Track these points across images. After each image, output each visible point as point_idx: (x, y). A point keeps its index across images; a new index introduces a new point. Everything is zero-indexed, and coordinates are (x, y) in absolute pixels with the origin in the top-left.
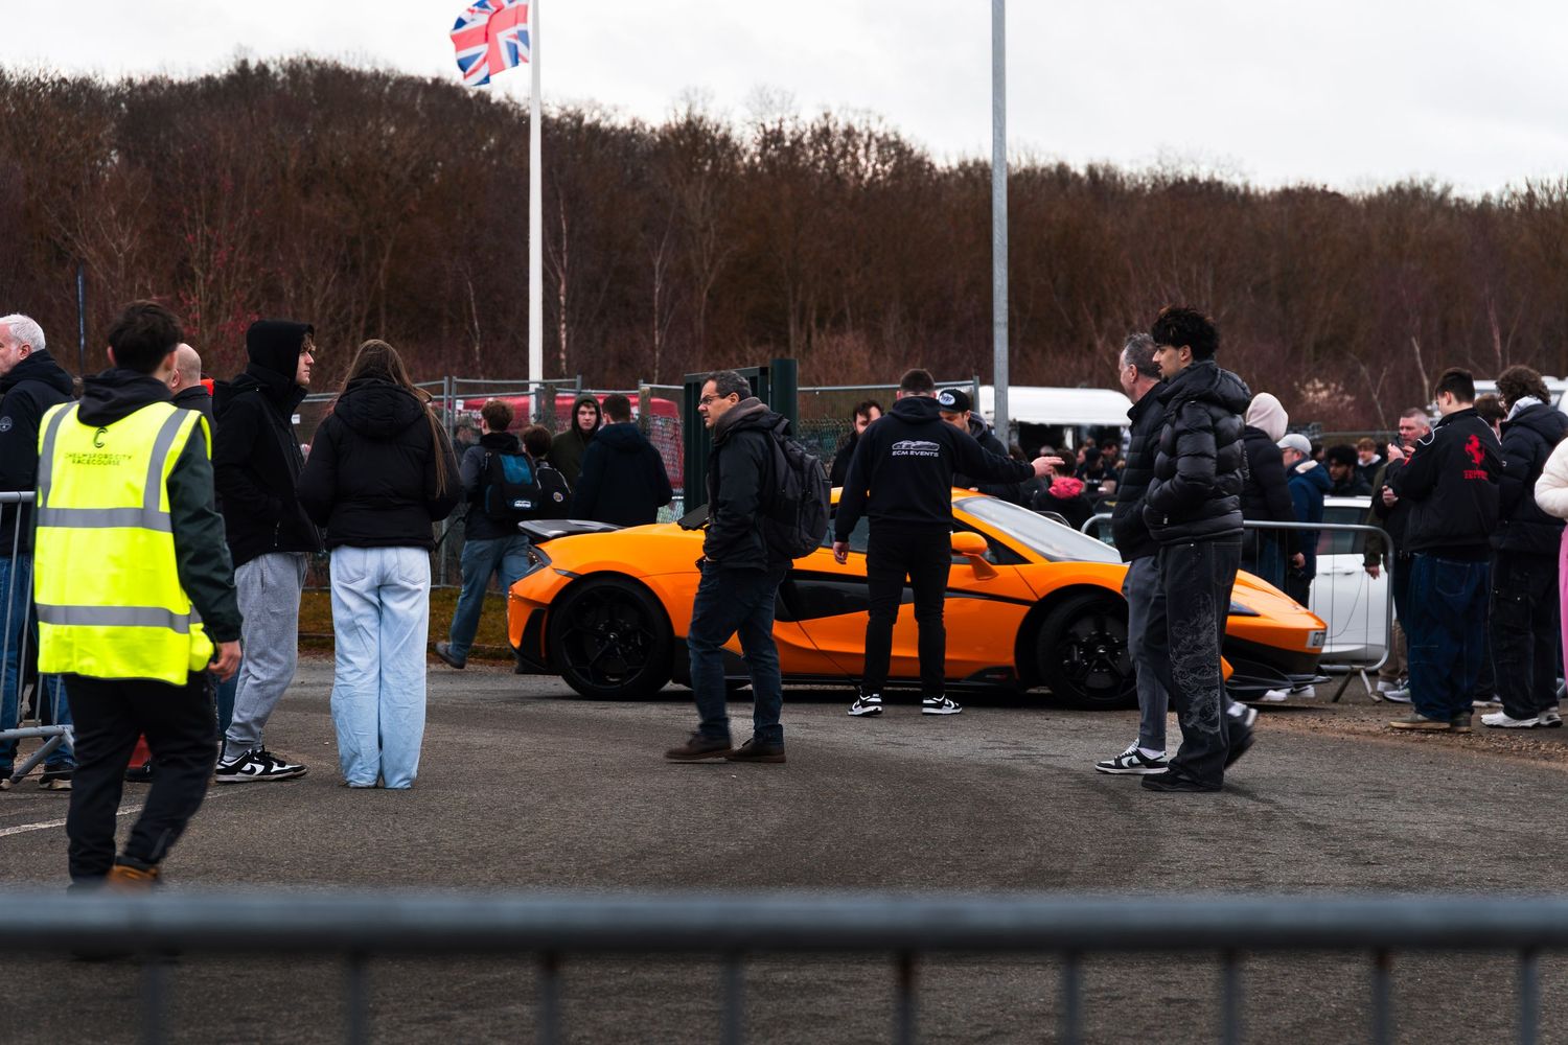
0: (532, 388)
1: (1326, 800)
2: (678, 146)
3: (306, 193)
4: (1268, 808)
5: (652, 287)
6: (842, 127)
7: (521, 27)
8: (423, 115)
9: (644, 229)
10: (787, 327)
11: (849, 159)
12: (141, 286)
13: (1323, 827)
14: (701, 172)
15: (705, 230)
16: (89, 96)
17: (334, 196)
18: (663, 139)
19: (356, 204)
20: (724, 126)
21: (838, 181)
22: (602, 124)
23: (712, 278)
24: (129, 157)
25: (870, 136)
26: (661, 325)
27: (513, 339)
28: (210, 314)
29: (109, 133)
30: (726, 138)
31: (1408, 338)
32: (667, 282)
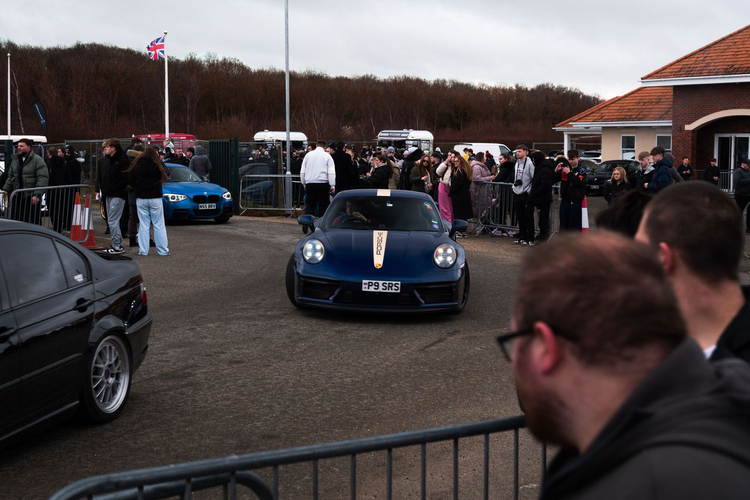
3: (96, 78)
5: (187, 106)
6: (228, 62)
8: (125, 59)
14: (194, 73)
15: (196, 88)
17: (103, 79)
19: (108, 81)
24: (50, 69)
26: (189, 116)
27: (151, 118)
28: (77, 113)
29: (44, 63)
30: (200, 65)
31: (370, 118)
32: (191, 104)
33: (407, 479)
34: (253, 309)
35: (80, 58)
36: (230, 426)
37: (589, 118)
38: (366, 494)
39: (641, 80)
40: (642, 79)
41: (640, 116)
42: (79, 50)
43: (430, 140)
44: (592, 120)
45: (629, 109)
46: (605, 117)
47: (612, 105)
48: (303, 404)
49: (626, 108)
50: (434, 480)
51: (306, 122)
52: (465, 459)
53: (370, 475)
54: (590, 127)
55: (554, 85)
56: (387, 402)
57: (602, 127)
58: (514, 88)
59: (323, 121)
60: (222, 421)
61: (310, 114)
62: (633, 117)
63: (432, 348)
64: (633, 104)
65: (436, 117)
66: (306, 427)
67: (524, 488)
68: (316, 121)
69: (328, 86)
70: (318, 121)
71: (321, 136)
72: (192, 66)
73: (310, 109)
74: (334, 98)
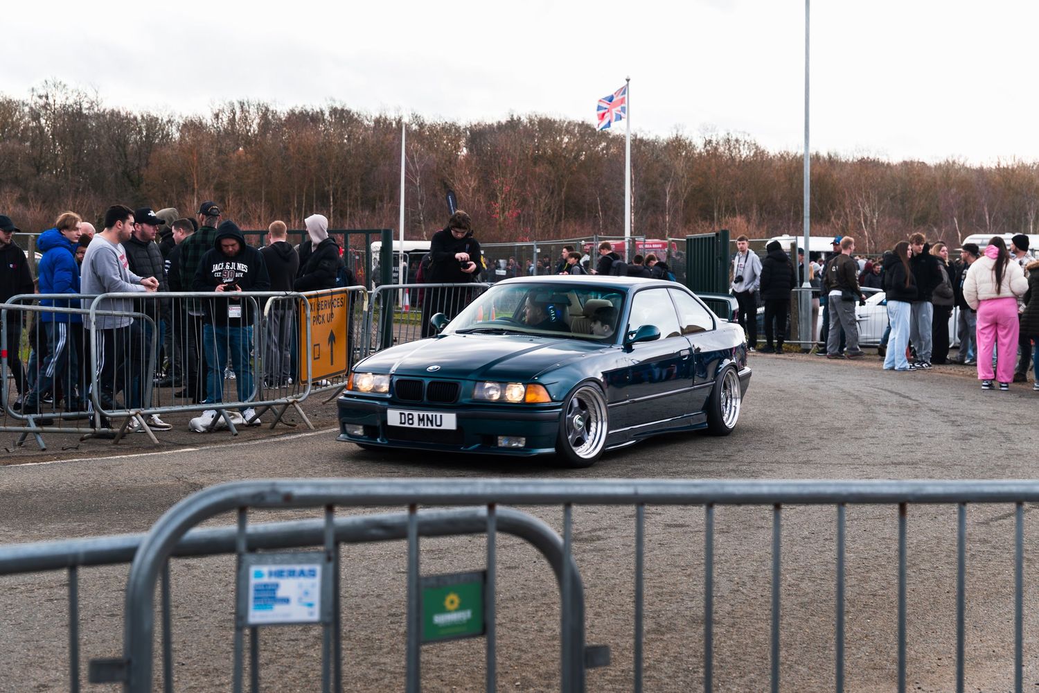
0: (627, 240)
1: (938, 400)
2: (673, 145)
3: (535, 164)
4: (916, 403)
5: (666, 199)
6: (734, 138)
7: (623, 105)
8: (578, 135)
9: (661, 176)
10: (713, 213)
11: (737, 150)
12: (478, 199)
13: (939, 411)
14: (681, 155)
15: (683, 177)
16: (455, 129)
17: (545, 165)
18: (668, 144)
19: (553, 168)
20: (690, 138)
21: (733, 159)
22: (644, 138)
23: (685, 195)
24: (471, 150)
25: (745, 141)
26: (669, 214)
27: (613, 219)
28: (503, 210)
29: (463, 142)
30: (690, 143)
31: (952, 217)
32: (671, 199)
33: (919, 688)
34: (720, 462)
35: (513, 134)
42: (512, 125)
51: (850, 224)
53: (858, 680)
59: (877, 222)
61: (857, 213)
63: (1000, 522)
68: (865, 222)
69: (888, 172)
70: (869, 223)
71: (873, 247)
72: (677, 146)
73: (856, 204)
74: (898, 191)
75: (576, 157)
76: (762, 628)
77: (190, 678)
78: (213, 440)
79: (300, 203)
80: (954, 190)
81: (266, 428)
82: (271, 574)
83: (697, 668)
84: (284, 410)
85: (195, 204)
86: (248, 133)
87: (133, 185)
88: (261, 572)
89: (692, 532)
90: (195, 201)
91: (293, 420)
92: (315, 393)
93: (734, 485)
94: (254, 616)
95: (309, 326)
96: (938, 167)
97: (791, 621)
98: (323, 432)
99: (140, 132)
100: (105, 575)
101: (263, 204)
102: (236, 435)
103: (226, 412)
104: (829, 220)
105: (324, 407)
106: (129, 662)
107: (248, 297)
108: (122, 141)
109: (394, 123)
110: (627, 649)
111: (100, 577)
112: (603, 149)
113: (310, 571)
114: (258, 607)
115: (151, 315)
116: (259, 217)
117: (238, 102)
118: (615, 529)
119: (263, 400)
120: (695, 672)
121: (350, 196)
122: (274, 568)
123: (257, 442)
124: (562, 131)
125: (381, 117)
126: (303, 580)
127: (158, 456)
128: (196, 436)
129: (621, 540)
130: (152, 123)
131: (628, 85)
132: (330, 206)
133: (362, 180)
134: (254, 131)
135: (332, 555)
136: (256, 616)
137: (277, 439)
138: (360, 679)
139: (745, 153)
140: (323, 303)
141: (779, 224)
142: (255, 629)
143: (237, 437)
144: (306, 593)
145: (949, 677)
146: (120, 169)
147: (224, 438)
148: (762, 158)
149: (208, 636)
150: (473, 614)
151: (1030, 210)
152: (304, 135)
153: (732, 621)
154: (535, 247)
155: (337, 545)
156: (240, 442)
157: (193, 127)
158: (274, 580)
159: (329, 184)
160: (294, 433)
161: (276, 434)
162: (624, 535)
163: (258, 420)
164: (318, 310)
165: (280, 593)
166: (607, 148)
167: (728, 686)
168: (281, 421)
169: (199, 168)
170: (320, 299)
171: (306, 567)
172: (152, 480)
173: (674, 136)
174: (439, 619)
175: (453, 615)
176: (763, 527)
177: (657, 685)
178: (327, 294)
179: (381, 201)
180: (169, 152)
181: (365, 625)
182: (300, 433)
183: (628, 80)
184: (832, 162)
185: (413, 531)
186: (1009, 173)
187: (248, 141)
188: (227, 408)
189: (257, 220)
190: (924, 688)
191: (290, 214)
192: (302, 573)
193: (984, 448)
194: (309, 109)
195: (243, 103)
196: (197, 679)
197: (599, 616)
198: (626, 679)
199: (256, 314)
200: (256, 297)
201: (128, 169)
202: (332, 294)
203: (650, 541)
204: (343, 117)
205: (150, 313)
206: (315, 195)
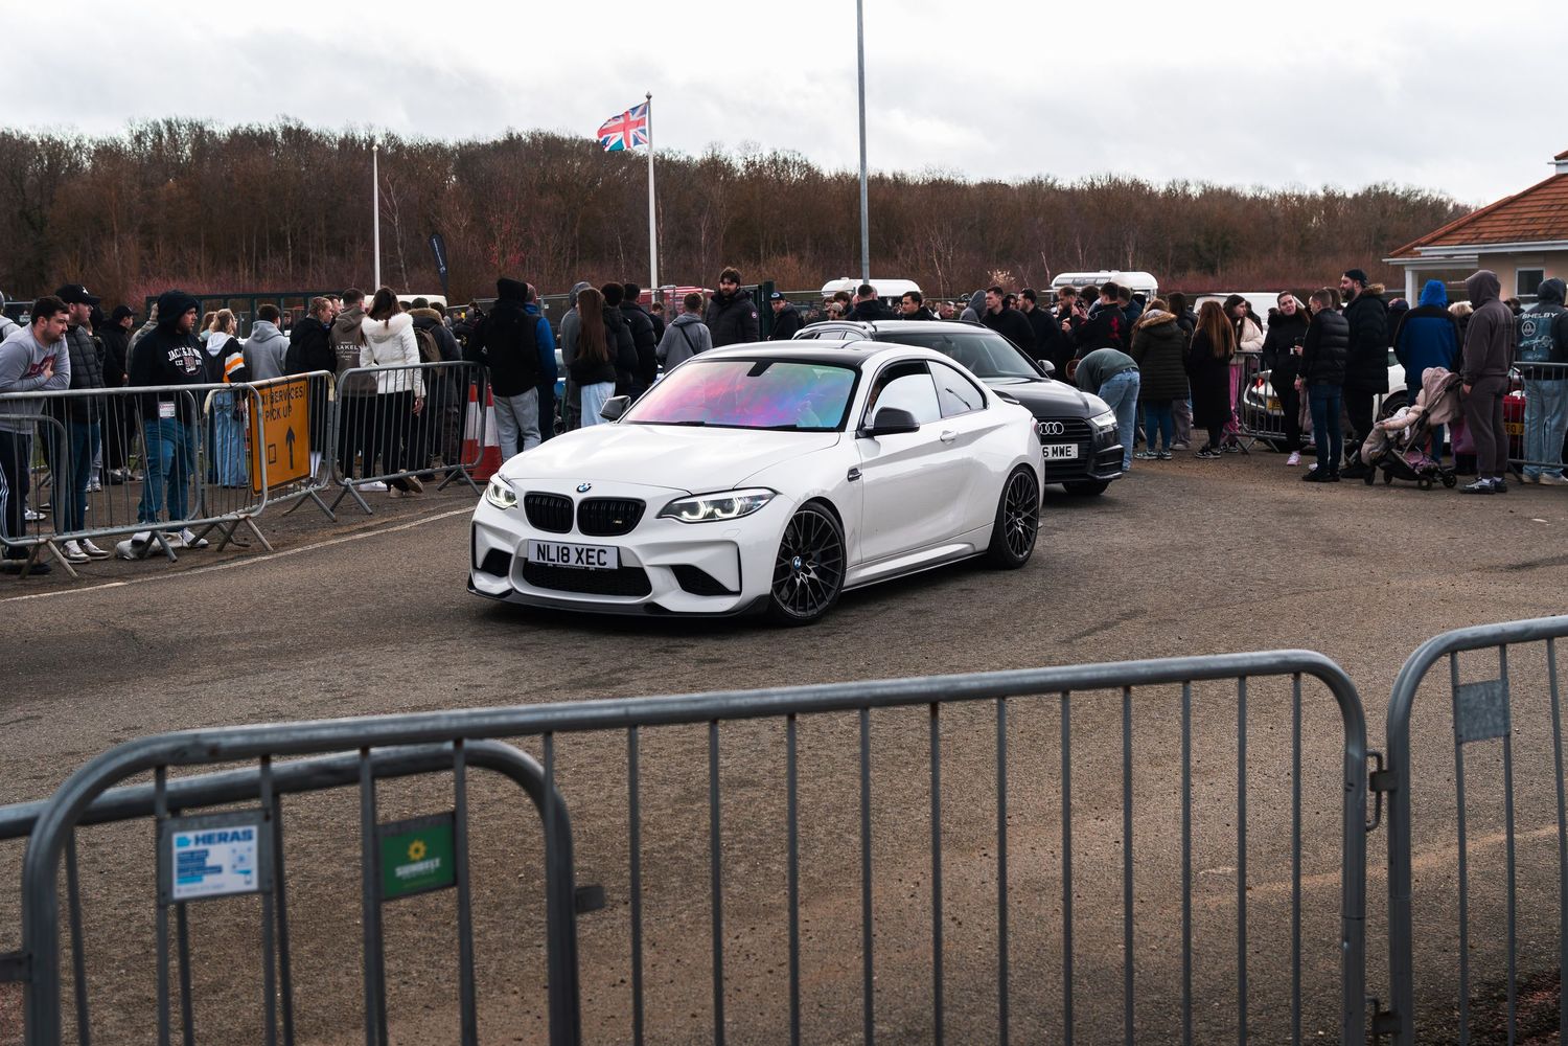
2: (708, 169)
3: (541, 194)
5: (701, 236)
6: (781, 158)
9: (694, 207)
11: (785, 173)
12: (471, 241)
14: (719, 180)
15: (722, 207)
16: (441, 150)
17: (554, 195)
18: (703, 166)
19: (564, 198)
20: (728, 159)
21: (781, 183)
23: (726, 228)
24: (460, 179)
25: (795, 162)
26: (705, 253)
27: (638, 261)
28: (503, 254)
29: (450, 168)
30: (729, 165)
31: (1040, 252)
32: (707, 235)
33: (985, 855)
35: (513, 156)
36: (673, 764)
37: (1454, 237)
38: (900, 880)
39: (1554, 161)
40: (1557, 158)
41: (1554, 232)
42: (511, 146)
43: (1151, 289)
44: (1457, 242)
45: (1532, 219)
46: (1484, 236)
47: (1498, 212)
48: (818, 730)
49: (1526, 216)
50: (1036, 858)
51: (920, 262)
52: (1103, 824)
53: (917, 848)
54: (1453, 256)
55: (1397, 186)
56: (977, 727)
57: (1479, 254)
58: (1321, 194)
59: (952, 260)
60: (661, 757)
61: (929, 248)
62: (1540, 232)
63: (1085, 639)
64: (1540, 209)
65: (1171, 251)
66: (813, 769)
67: (1208, 873)
68: (939, 260)
69: (965, 197)
70: (943, 260)
71: (948, 289)
72: (715, 168)
73: (928, 239)
74: (977, 220)
75: (593, 183)
76: (808, 789)
77: (123, 889)
78: (146, 569)
79: (249, 249)
80: (1041, 220)
81: (212, 551)
82: (197, 840)
83: (733, 844)
84: (234, 528)
85: (116, 251)
86: (179, 160)
87: (34, 228)
88: (185, 841)
89: (729, 669)
90: (116, 247)
91: (245, 539)
92: (273, 505)
93: (741, 697)
94: (179, 891)
95: (261, 423)
96: (1023, 189)
97: (843, 777)
98: (284, 554)
99: (41, 159)
100: (13, 758)
101: (202, 250)
102: (175, 561)
103: (161, 534)
104: (896, 257)
105: (285, 519)
106: (30, 957)
107: (184, 391)
108: (17, 174)
109: (364, 145)
110: (651, 824)
111: (7, 761)
112: (623, 174)
113: (244, 833)
114: (182, 880)
115: (61, 419)
116: (198, 267)
117: (164, 121)
118: (639, 668)
119: (207, 517)
120: (729, 849)
121: (313, 236)
122: (201, 833)
123: (201, 571)
124: (572, 152)
125: (347, 137)
126: (235, 844)
127: (78, 595)
128: (125, 563)
129: (646, 683)
130: (55, 149)
131: (648, 103)
132: (288, 251)
133: (327, 216)
134: (187, 159)
135: (271, 813)
136: (181, 890)
137: (227, 566)
138: (331, 880)
139: (795, 175)
140: (278, 394)
141: (838, 264)
142: (182, 905)
143: (176, 564)
144: (241, 859)
145: (1019, 839)
146: (17, 209)
147: (159, 566)
148: (815, 182)
149: (144, 833)
150: (441, 862)
151: (1128, 240)
152: (251, 162)
153: (773, 781)
154: (543, 302)
155: (276, 796)
156: (180, 571)
157: (108, 153)
158: (201, 847)
159: (285, 222)
160: (248, 557)
161: (225, 558)
162: (649, 675)
163: (203, 541)
164: (272, 402)
165: (210, 862)
166: (629, 171)
167: (768, 865)
168: (231, 541)
169: (119, 205)
170: (274, 389)
171: (240, 830)
172: (70, 627)
173: (710, 157)
174: (402, 871)
175: (419, 864)
176: (813, 659)
177: (685, 868)
178: (282, 383)
179: (352, 242)
180: (79, 186)
181: (337, 810)
182: (256, 556)
183: (649, 97)
184: (899, 185)
185: (366, 775)
186: (1104, 197)
187: (181, 170)
188: (162, 529)
189: (195, 269)
190: (990, 855)
191: (237, 262)
192: (235, 837)
193: (1070, 545)
194: (256, 128)
195: (171, 124)
196: (132, 891)
197: (618, 783)
198: (649, 863)
199: (194, 412)
200: (193, 391)
201: (27, 209)
202: (288, 382)
203: (680, 682)
204: (298, 138)
205: (59, 416)
206: (268, 237)
